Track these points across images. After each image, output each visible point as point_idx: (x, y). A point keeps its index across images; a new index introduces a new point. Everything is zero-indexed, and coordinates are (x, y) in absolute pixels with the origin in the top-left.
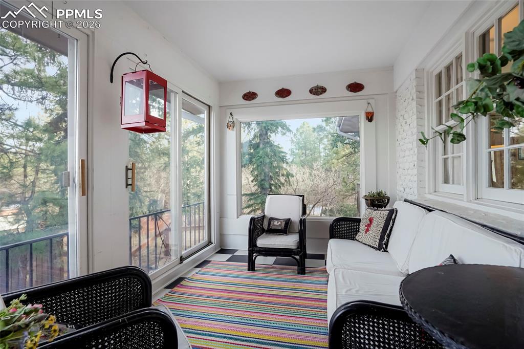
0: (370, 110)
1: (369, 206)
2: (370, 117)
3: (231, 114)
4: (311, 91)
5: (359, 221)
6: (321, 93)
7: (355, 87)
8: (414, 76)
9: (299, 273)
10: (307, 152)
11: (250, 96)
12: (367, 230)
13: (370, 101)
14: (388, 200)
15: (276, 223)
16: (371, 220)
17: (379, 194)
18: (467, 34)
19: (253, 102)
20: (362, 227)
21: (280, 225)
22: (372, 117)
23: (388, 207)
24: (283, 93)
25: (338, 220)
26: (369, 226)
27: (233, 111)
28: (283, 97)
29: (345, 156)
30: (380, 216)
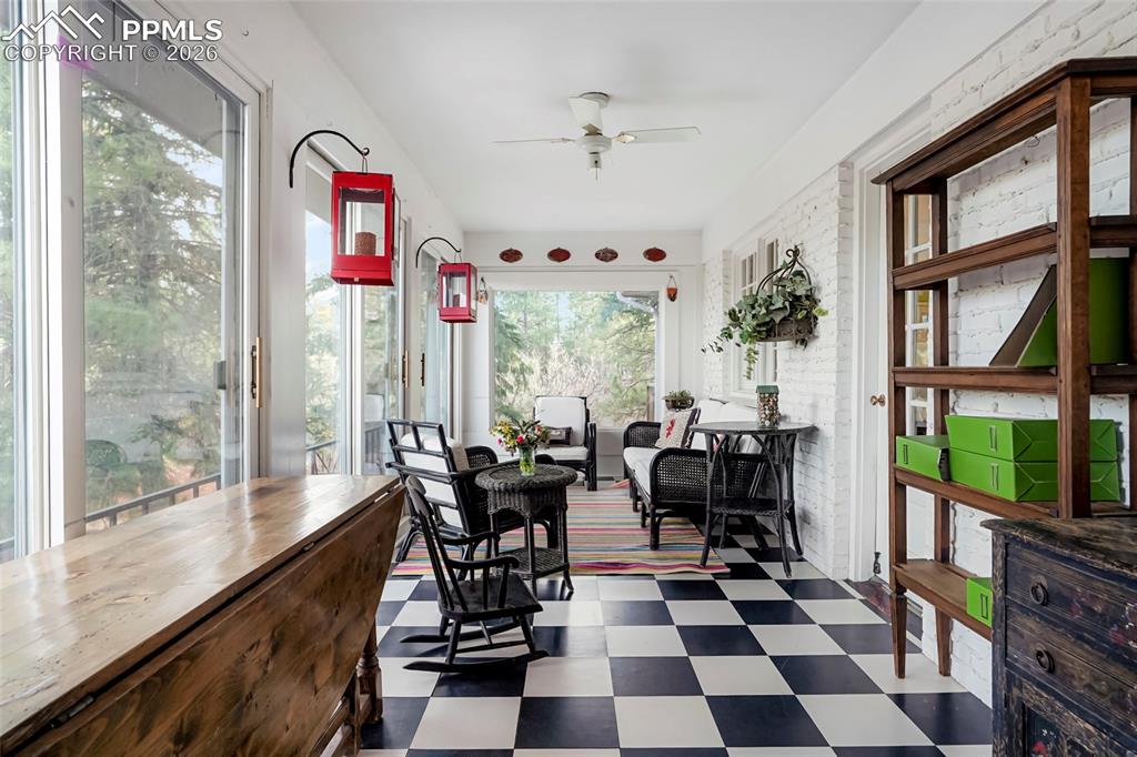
0: (672, 286)
1: (669, 409)
2: (672, 295)
3: (482, 280)
4: (597, 255)
5: (659, 425)
6: (611, 259)
7: (655, 255)
8: (721, 259)
9: (589, 490)
10: (529, 318)
11: (511, 256)
12: (669, 434)
13: (673, 274)
14: (693, 401)
15: (553, 432)
16: (672, 423)
17: (682, 394)
18: (760, 240)
19: (515, 264)
20: (663, 431)
21: (560, 435)
22: (675, 295)
23: (693, 407)
24: (559, 255)
25: (633, 426)
26: (670, 429)
27: (485, 275)
28: (559, 260)
29: (618, 331)
30: (682, 416)
